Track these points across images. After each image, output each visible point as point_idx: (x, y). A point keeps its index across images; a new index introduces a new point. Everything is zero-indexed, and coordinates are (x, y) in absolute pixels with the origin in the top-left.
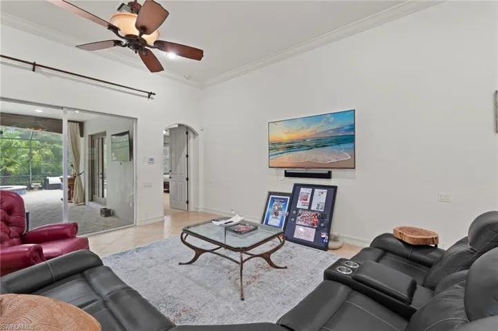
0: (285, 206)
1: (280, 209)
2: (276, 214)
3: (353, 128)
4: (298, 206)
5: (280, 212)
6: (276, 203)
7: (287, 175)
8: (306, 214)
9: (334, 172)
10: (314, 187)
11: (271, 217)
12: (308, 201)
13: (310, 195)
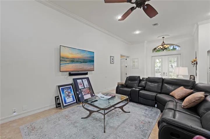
0: (71, 90)
1: (69, 93)
2: (69, 96)
3: (93, 57)
4: (80, 88)
5: (70, 94)
6: (65, 91)
7: (70, 74)
8: (84, 90)
9: (89, 72)
10: (82, 79)
11: (66, 98)
12: (83, 85)
13: (82, 82)
